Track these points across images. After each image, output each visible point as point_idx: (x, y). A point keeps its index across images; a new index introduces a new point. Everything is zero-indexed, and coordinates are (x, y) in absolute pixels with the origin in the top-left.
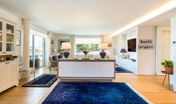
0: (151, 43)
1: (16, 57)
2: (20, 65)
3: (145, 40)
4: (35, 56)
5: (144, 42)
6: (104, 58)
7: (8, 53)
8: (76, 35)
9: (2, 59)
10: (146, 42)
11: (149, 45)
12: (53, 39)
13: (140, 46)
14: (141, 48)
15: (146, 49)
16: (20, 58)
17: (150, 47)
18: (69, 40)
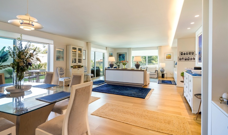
0: (193, 54)
1: (82, 66)
2: (85, 72)
3: (185, 52)
4: (96, 67)
5: (184, 54)
6: (138, 68)
7: (79, 64)
8: (133, 48)
9: (76, 67)
10: (187, 54)
11: (191, 56)
12: (112, 53)
13: (180, 58)
14: (181, 60)
15: (187, 60)
16: (85, 67)
17: (191, 59)
18: (126, 53)
